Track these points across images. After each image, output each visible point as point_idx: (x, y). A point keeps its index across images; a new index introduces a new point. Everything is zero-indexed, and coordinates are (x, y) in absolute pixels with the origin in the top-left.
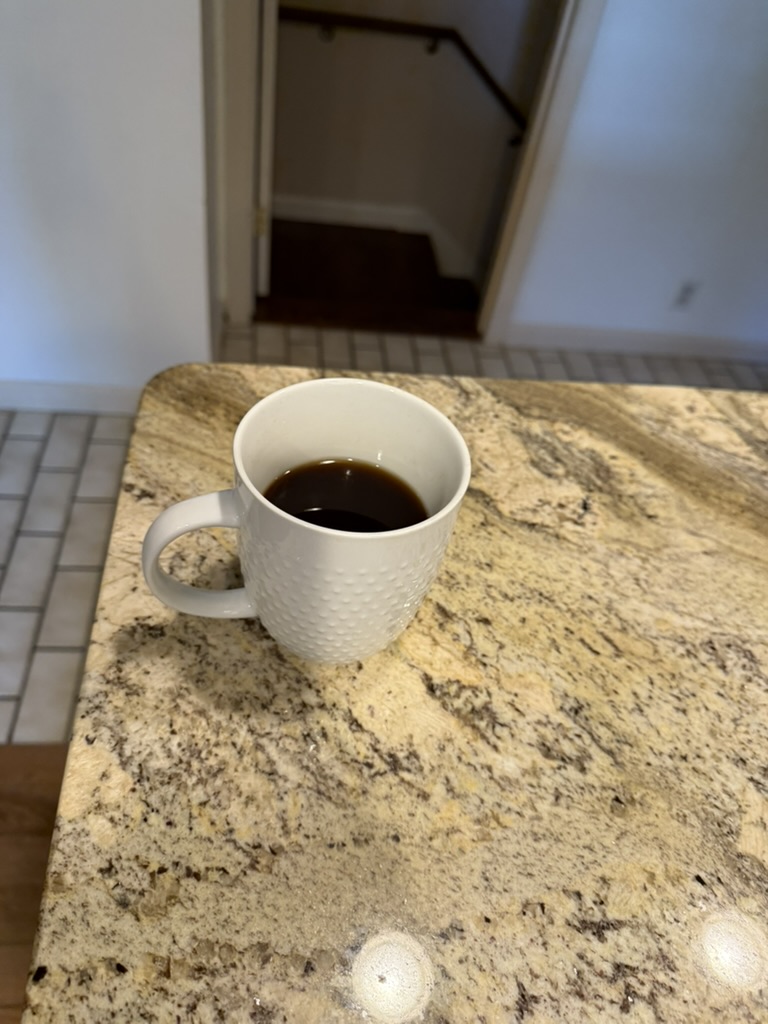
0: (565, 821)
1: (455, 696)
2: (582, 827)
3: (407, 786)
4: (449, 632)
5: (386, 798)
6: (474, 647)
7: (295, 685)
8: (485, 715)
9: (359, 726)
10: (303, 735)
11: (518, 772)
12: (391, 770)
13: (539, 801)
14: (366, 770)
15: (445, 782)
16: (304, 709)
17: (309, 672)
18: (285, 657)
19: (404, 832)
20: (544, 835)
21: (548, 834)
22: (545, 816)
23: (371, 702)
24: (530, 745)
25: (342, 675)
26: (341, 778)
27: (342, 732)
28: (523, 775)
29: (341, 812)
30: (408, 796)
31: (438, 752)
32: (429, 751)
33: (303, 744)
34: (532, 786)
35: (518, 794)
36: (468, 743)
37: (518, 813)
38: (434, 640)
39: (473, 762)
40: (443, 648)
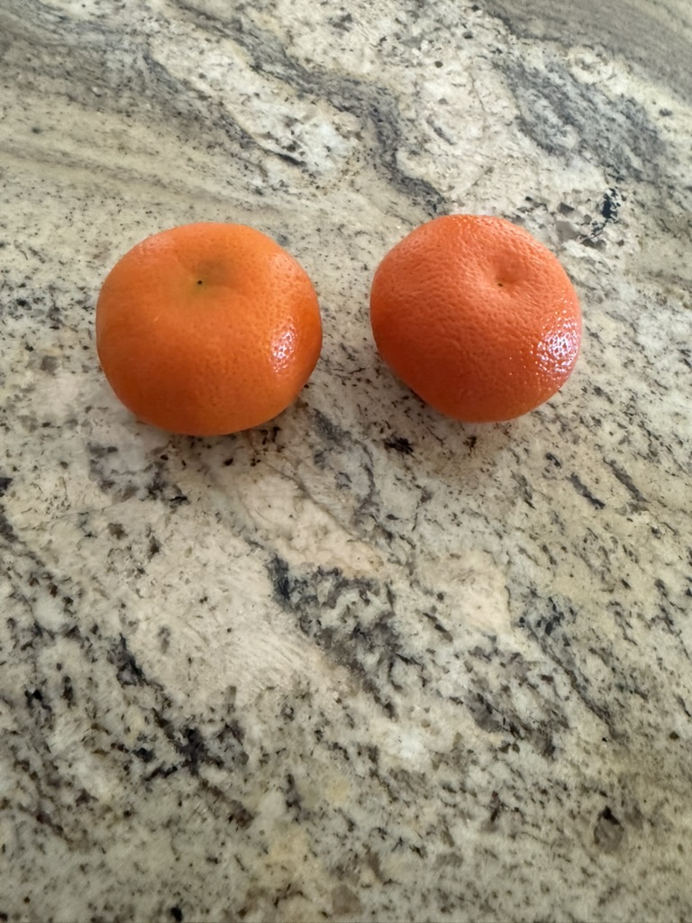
0: (504, 866)
1: (324, 604)
2: (536, 878)
3: (211, 798)
4: (331, 469)
5: (168, 824)
6: (375, 499)
7: (27, 591)
8: (379, 640)
9: (137, 672)
10: (27, 694)
11: (427, 759)
12: (186, 764)
13: (459, 821)
14: (138, 767)
15: (285, 785)
16: (37, 639)
17: (57, 561)
18: (16, 531)
19: (193, 901)
20: (461, 898)
21: (469, 895)
22: (468, 854)
23: (166, 620)
24: (456, 700)
25: (118, 566)
26: (87, 785)
27: (102, 687)
28: (435, 766)
29: (79, 858)
30: (210, 820)
31: (280, 723)
32: (265, 722)
33: (23, 714)
34: (450, 790)
35: (422, 808)
36: (339, 701)
37: (417, 850)
38: (302, 487)
39: (343, 741)
40: (315, 503)
